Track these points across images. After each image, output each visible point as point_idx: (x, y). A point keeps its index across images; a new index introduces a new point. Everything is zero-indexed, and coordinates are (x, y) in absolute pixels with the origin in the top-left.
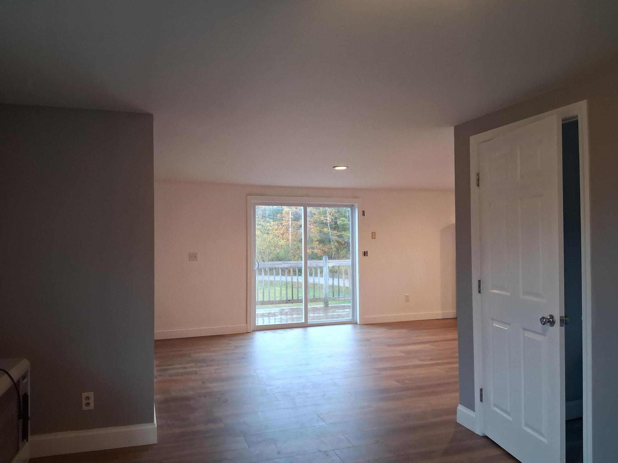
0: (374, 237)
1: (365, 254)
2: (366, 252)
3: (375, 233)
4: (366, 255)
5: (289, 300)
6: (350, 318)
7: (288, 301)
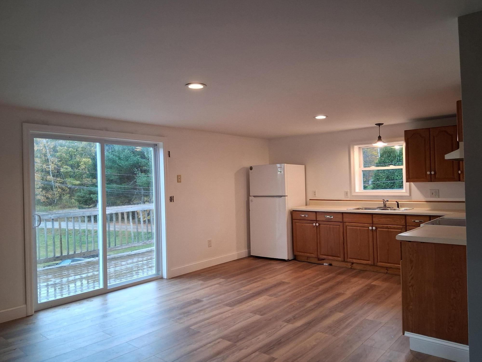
0: (179, 180)
1: (171, 199)
2: (172, 197)
3: (180, 176)
4: (172, 201)
5: (58, 257)
6: (153, 272)
7: (56, 259)
